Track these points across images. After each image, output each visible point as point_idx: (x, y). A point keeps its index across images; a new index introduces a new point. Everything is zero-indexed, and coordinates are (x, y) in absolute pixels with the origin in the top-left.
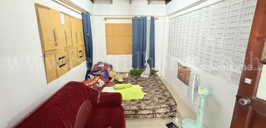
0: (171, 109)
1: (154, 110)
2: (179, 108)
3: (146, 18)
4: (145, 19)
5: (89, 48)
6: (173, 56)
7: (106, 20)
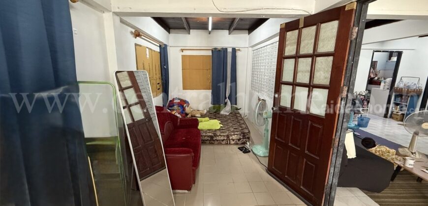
0: (244, 136)
1: (228, 136)
2: (252, 135)
3: (227, 49)
4: (225, 50)
5: (166, 81)
6: (255, 90)
7: (182, 52)
